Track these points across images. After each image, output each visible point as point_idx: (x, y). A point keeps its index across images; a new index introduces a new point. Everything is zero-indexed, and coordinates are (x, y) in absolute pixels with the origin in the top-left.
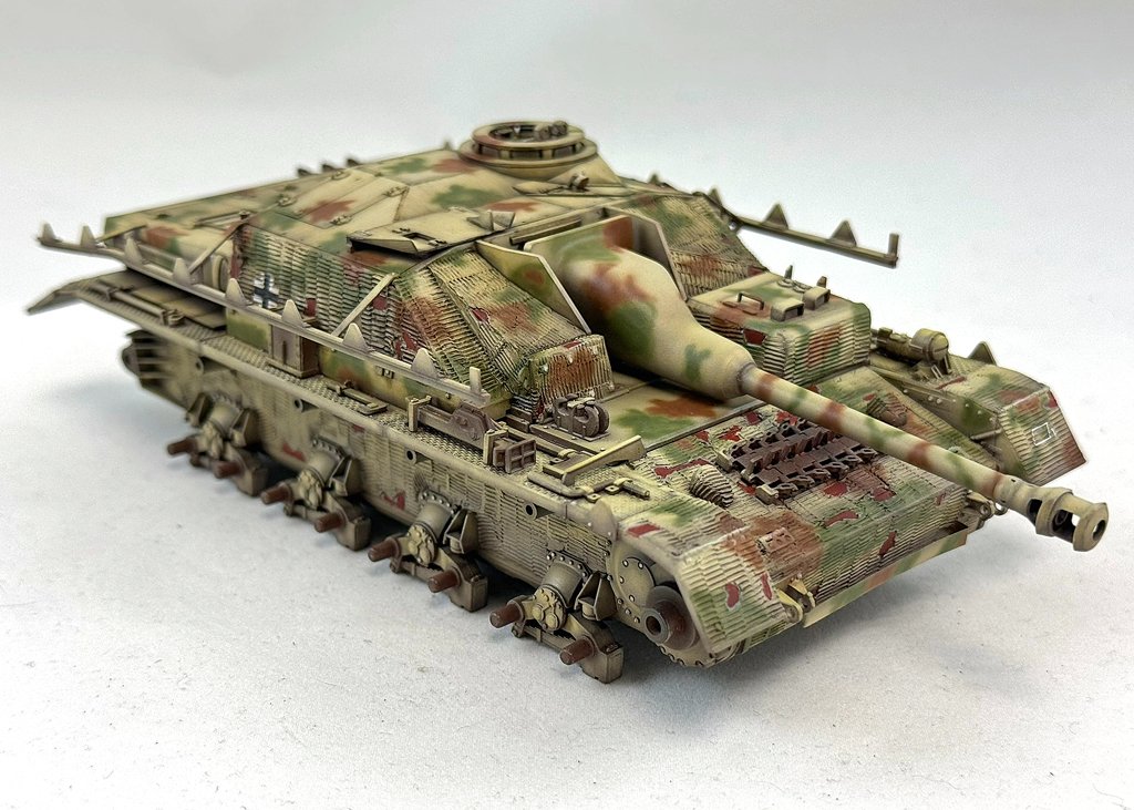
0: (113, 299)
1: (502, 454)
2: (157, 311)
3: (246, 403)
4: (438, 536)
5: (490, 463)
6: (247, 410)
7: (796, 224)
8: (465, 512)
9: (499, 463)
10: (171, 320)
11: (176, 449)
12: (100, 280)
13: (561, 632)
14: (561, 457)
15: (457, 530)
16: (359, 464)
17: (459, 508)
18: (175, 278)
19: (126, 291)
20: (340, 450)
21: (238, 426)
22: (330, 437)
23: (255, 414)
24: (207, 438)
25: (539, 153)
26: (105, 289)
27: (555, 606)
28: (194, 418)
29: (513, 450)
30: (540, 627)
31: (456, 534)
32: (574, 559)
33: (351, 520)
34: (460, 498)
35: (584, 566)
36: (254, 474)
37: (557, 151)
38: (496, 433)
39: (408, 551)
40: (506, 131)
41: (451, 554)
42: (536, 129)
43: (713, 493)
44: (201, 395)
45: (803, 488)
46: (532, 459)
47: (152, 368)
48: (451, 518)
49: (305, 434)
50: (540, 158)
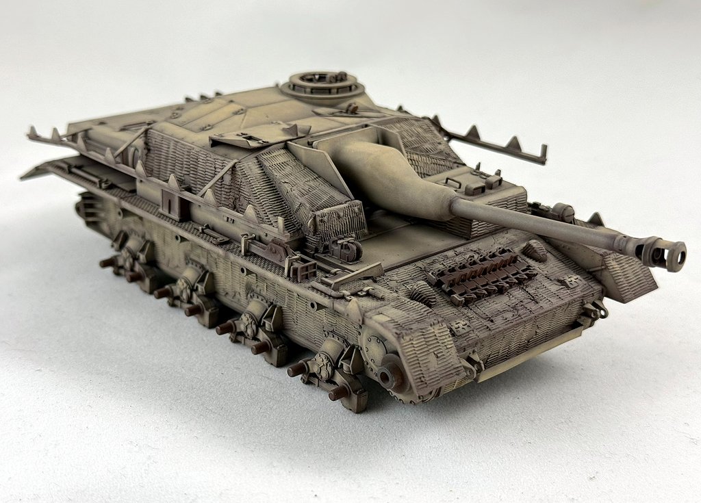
0: (70, 172)
1: (295, 271)
2: (96, 180)
3: (148, 237)
4: (259, 320)
5: (289, 276)
6: (147, 241)
7: (484, 137)
8: (275, 306)
9: (294, 276)
10: (104, 185)
11: (105, 264)
12: (63, 161)
13: (330, 380)
14: (331, 273)
15: (269, 316)
16: (212, 275)
17: (272, 303)
18: (106, 160)
19: (79, 168)
20: (202, 267)
21: (142, 250)
22: (196, 259)
23: (153, 244)
24: (124, 258)
25: (329, 91)
26: (65, 166)
27: (327, 365)
28: (117, 246)
29: (302, 268)
30: (318, 378)
31: (268, 319)
32: (340, 337)
33: (207, 310)
34: (272, 297)
35: (345, 341)
36: (151, 281)
38: (293, 257)
39: (240, 328)
40: (309, 77)
41: (266, 332)
42: (328, 76)
43: (424, 298)
44: (121, 232)
45: (479, 297)
46: (314, 275)
47: (92, 215)
48: (267, 310)
49: (182, 257)
50: (329, 94)
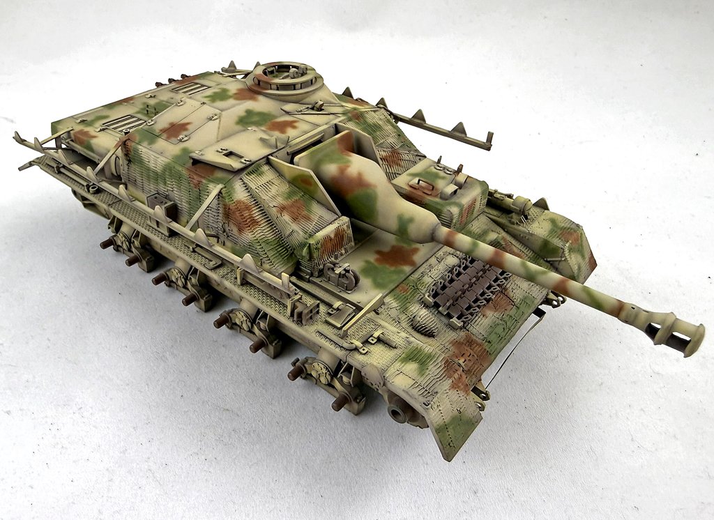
0: (60, 172)
1: (300, 315)
4: (253, 319)
5: (292, 315)
9: (298, 318)
11: (105, 245)
13: (329, 384)
14: (333, 309)
15: (263, 319)
18: (87, 175)
21: (136, 236)
24: (121, 240)
25: (293, 86)
26: (55, 165)
27: (326, 373)
28: (113, 228)
29: (307, 312)
30: (316, 380)
33: (202, 298)
36: (147, 262)
38: (295, 299)
39: (235, 321)
41: (260, 330)
45: (473, 316)
46: (317, 312)
50: (295, 89)
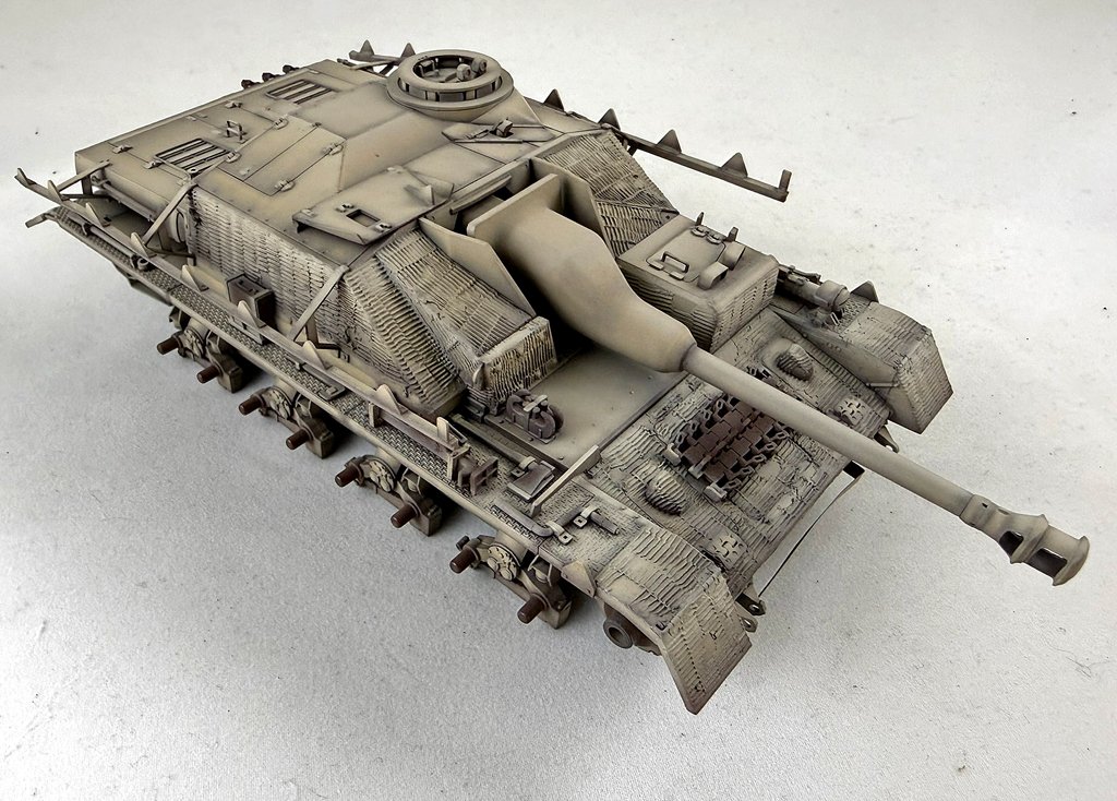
1: (467, 477)
4: (396, 474)
5: (455, 477)
7: (688, 149)
9: (464, 485)
11: (165, 348)
13: (516, 581)
14: (521, 469)
24: (190, 341)
25: (463, 95)
27: (509, 563)
28: (177, 322)
29: (478, 476)
31: (411, 476)
33: (317, 437)
36: (231, 377)
37: (480, 92)
38: (460, 453)
41: (408, 491)
45: (744, 479)
46: (494, 474)
50: (465, 99)
